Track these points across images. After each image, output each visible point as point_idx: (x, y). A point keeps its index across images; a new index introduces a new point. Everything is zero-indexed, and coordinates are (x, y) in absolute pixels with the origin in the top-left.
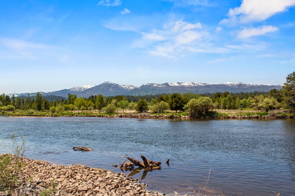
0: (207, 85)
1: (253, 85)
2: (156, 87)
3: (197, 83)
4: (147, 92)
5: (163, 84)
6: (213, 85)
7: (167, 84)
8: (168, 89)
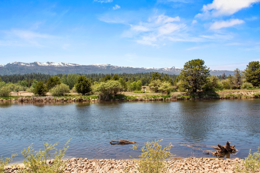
0: (77, 65)
1: (120, 67)
2: (24, 66)
3: (67, 63)
4: (13, 72)
5: (31, 64)
6: (83, 66)
7: (35, 63)
8: (37, 69)
